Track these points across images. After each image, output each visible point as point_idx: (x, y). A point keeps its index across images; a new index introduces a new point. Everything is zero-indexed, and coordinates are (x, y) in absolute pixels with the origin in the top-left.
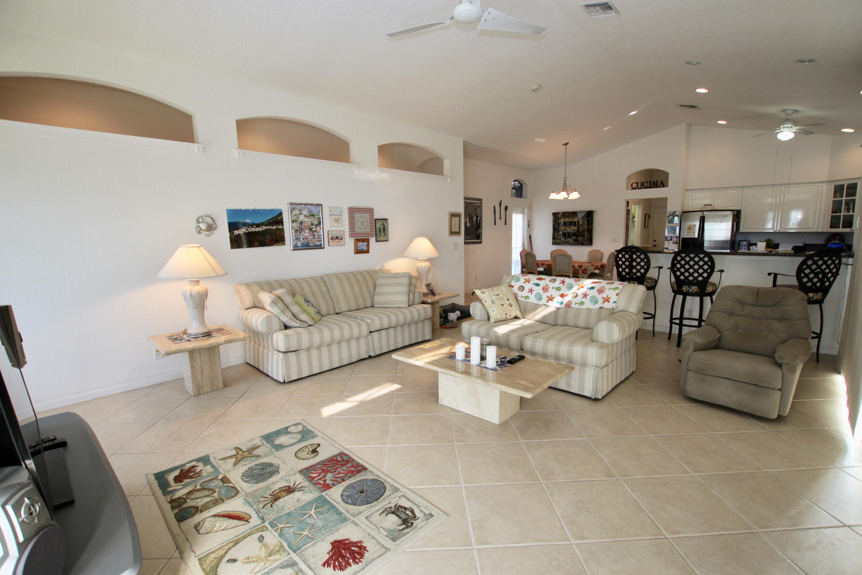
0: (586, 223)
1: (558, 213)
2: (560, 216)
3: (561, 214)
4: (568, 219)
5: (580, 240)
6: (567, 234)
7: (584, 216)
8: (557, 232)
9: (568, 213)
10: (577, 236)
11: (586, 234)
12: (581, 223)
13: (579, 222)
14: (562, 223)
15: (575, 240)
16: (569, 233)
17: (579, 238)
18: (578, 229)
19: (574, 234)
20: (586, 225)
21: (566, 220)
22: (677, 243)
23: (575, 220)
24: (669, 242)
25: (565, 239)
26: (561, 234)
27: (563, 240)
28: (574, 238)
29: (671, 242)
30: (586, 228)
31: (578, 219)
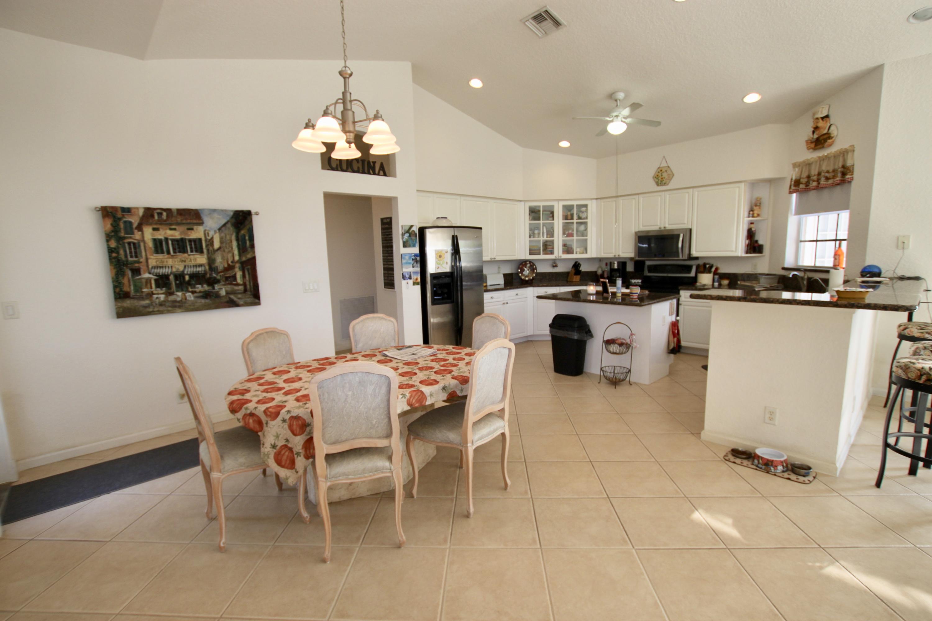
0: (235, 244)
1: (127, 210)
2: (135, 220)
3: (141, 212)
4: (169, 232)
5: (223, 293)
6: (172, 278)
7: (224, 225)
8: (129, 273)
9: (169, 211)
10: (212, 282)
11: (239, 275)
12: (217, 245)
13: (210, 242)
14: (150, 244)
15: (206, 295)
16: (179, 276)
17: (217, 287)
18: (211, 261)
19: (197, 278)
20: (236, 252)
21: (160, 235)
22: (418, 284)
23: (198, 233)
24: (407, 283)
25: (169, 293)
26: (148, 281)
27: (162, 297)
28: (199, 288)
29: (411, 282)
30: (237, 258)
31: (206, 233)
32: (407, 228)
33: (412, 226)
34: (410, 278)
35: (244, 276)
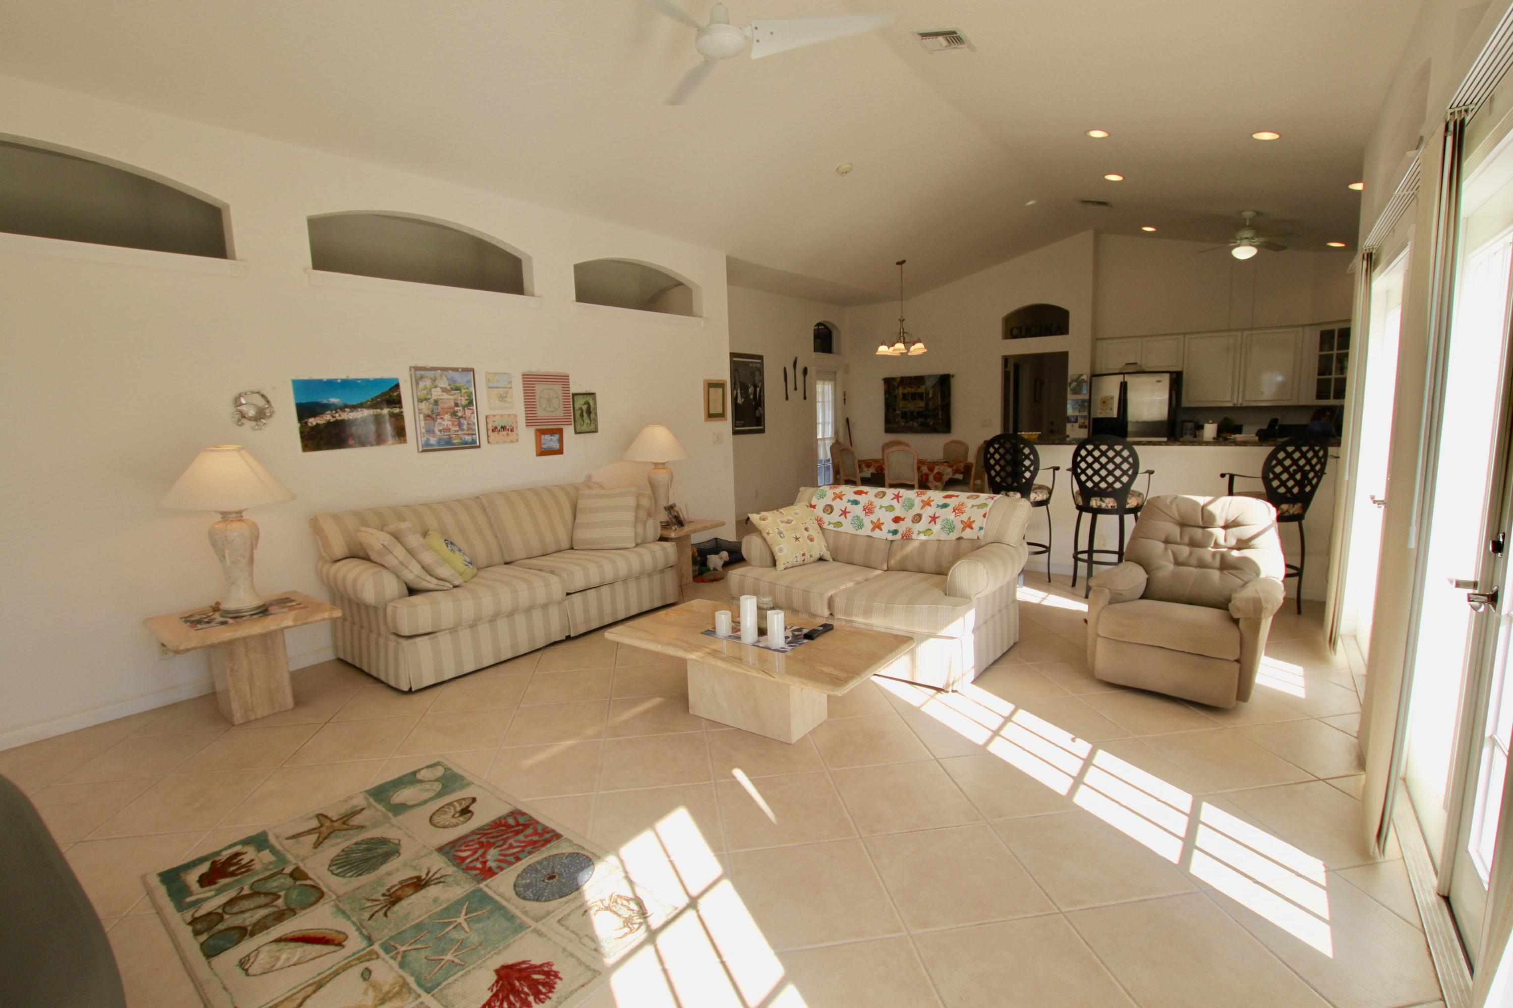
0: (939, 395)
1: (893, 379)
2: (896, 384)
3: (898, 380)
4: (910, 389)
5: (931, 423)
6: (908, 414)
7: (935, 384)
8: (891, 411)
9: (910, 378)
10: (926, 417)
11: (940, 415)
12: (931, 396)
13: (927, 394)
14: (901, 396)
15: (922, 424)
16: (912, 413)
17: (928, 420)
18: (927, 405)
19: (920, 414)
20: (940, 400)
21: (906, 391)
22: (1085, 427)
23: (922, 389)
24: (1073, 426)
25: (907, 422)
26: (898, 414)
27: (903, 424)
28: (920, 420)
29: (1076, 425)
30: (940, 403)
31: (926, 389)
32: (1075, 377)
33: (1081, 375)
34: (1076, 421)
35: (942, 414)
